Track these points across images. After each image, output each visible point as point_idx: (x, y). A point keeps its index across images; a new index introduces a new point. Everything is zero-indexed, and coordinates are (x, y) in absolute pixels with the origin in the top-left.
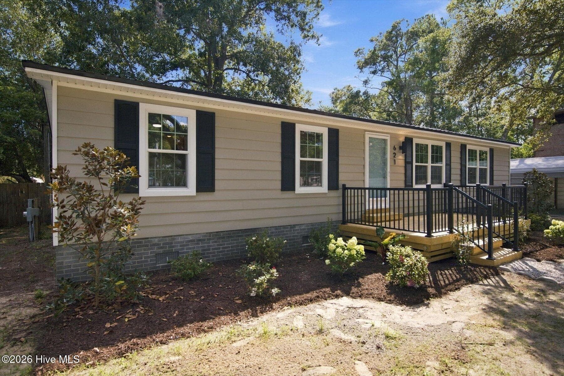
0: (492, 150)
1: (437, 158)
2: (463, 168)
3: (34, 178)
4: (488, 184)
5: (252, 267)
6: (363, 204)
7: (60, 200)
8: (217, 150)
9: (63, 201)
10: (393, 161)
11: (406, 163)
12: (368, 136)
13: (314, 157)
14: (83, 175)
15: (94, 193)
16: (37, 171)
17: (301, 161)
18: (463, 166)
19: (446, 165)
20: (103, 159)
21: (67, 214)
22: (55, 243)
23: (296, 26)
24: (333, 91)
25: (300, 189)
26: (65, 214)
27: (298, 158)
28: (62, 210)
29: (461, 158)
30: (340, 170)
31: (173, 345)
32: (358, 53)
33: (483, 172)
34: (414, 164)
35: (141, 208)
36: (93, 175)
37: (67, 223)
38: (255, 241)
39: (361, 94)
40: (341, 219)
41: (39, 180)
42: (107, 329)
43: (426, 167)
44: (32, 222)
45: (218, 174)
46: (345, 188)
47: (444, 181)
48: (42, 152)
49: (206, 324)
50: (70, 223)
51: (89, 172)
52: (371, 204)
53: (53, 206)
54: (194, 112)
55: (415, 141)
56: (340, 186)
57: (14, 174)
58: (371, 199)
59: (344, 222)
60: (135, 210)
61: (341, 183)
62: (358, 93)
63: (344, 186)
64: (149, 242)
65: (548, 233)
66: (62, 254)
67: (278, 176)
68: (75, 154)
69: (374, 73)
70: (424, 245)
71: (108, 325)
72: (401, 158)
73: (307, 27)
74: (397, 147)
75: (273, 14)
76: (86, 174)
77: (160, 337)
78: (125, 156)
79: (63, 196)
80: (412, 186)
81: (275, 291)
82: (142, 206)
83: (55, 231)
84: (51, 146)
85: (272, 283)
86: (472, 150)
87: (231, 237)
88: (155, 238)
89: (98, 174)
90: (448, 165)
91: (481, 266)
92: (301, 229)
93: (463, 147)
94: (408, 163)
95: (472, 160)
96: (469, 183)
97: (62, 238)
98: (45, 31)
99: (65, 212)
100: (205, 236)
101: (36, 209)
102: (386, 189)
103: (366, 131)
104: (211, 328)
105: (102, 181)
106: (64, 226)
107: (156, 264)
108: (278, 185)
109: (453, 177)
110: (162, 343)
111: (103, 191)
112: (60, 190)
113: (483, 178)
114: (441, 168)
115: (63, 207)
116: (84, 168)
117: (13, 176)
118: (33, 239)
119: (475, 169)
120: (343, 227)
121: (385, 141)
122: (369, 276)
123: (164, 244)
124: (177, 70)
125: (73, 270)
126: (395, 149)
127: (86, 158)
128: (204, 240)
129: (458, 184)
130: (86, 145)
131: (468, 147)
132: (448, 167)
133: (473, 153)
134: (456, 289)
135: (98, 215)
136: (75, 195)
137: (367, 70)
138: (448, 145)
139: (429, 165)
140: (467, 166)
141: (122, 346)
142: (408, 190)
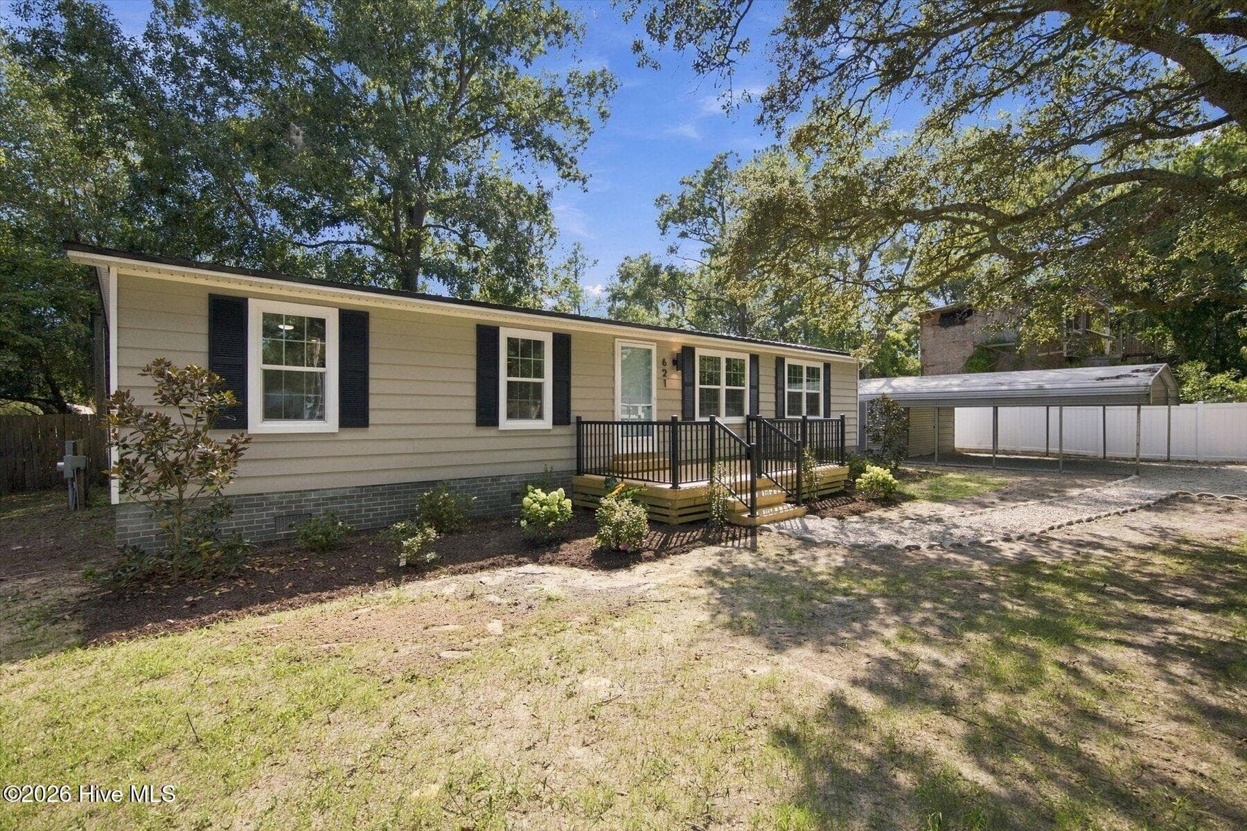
0: (827, 366)
1: (734, 379)
2: (780, 392)
3: (75, 406)
4: (821, 417)
5: (400, 526)
6: (609, 445)
7: (121, 438)
8: (371, 367)
9: (125, 439)
10: (662, 381)
11: (684, 384)
12: (619, 344)
13: (529, 376)
14: (156, 403)
15: (172, 428)
16: (82, 394)
17: (509, 383)
18: (779, 388)
19: (751, 387)
20: (184, 382)
21: (132, 457)
22: (115, 498)
23: (548, 157)
24: (624, 261)
25: (505, 423)
26: (128, 457)
27: (504, 379)
28: (124, 451)
29: (776, 378)
30: (573, 395)
31: (274, 616)
32: (661, 200)
33: (813, 398)
34: (698, 386)
35: (244, 449)
36: (170, 403)
37: (130, 470)
38: (429, 497)
39: (662, 269)
40: (575, 468)
41: (87, 410)
42: (187, 603)
43: (717, 391)
44: (73, 480)
45: (373, 402)
46: (580, 422)
47: (747, 411)
48: (90, 361)
49: (325, 594)
50: (135, 469)
51: (165, 400)
52: (625, 445)
53: (111, 445)
54: (336, 311)
55: (699, 352)
56: (573, 420)
57: (37, 399)
58: (625, 439)
59: (580, 471)
60: (235, 451)
61: (574, 415)
62: (657, 267)
63: (578, 418)
64: (265, 499)
65: (861, 483)
66: (126, 516)
67: (471, 404)
68: (143, 375)
69: (684, 235)
70: (669, 500)
71: (190, 599)
72: (675, 379)
73: (566, 160)
74: (669, 362)
75: (508, 138)
76: (160, 403)
77: (260, 608)
78: (218, 378)
79: (125, 432)
80: (694, 419)
81: (430, 556)
82: (246, 446)
83: (114, 478)
84: (108, 357)
85: (426, 546)
86: (795, 367)
87: (397, 493)
88: (276, 493)
89: (177, 402)
90: (755, 387)
91: (739, 526)
92: (509, 483)
93: (780, 361)
94: (687, 384)
95: (795, 381)
96: (789, 414)
97: (124, 488)
98: (99, 154)
99: (127, 453)
100: (354, 492)
101: (81, 457)
102: (650, 423)
103: (615, 337)
104: (331, 598)
105: (184, 411)
106: (127, 473)
107: (275, 531)
108: (471, 417)
109: (762, 406)
110: (260, 614)
111: (185, 426)
112: (122, 424)
113: (813, 409)
114: (742, 392)
115: (125, 447)
116: (155, 394)
117: (34, 402)
118: (76, 505)
119: (800, 394)
120: (577, 480)
121: (649, 352)
122: (578, 541)
123: (287, 502)
124: (339, 226)
125: (142, 540)
126: (664, 362)
127: (160, 379)
128: (353, 497)
129: (772, 416)
130: (158, 362)
131: (788, 361)
132: (754, 391)
133: (795, 371)
134: (683, 552)
135: (180, 459)
136: (143, 431)
137: (674, 229)
138: (754, 358)
139: (723, 387)
140: (787, 390)
141: (206, 618)
142: (686, 424)
